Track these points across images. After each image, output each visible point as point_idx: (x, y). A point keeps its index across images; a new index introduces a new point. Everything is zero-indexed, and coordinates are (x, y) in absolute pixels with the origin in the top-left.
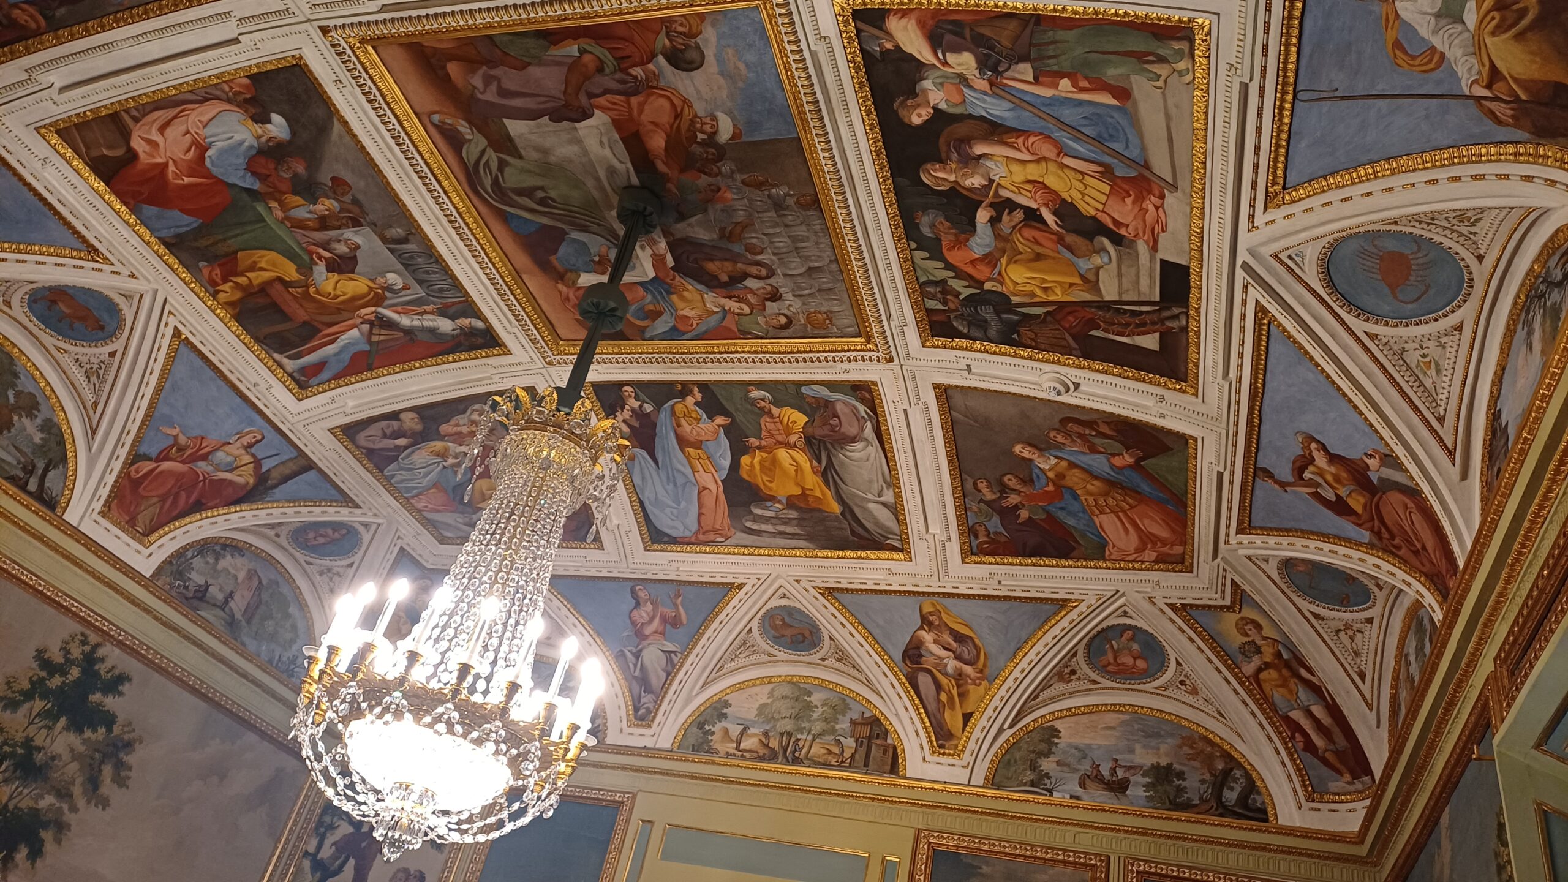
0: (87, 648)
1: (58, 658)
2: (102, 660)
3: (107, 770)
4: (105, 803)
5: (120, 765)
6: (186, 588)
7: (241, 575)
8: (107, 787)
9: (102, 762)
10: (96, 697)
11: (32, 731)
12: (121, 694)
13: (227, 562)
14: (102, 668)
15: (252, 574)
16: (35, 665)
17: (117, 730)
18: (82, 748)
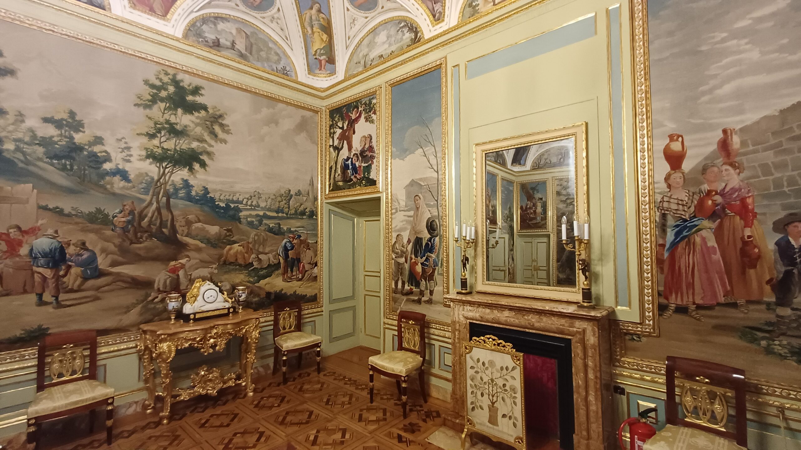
0: (171, 77)
1: (158, 83)
2: (182, 81)
3: (217, 128)
4: (225, 141)
5: (222, 126)
6: (207, 41)
7: (234, 32)
8: (221, 135)
9: (212, 125)
10: (190, 98)
11: (167, 116)
12: (202, 95)
13: (221, 26)
14: (185, 84)
15: (239, 31)
16: (147, 87)
17: (211, 111)
18: (198, 121)
